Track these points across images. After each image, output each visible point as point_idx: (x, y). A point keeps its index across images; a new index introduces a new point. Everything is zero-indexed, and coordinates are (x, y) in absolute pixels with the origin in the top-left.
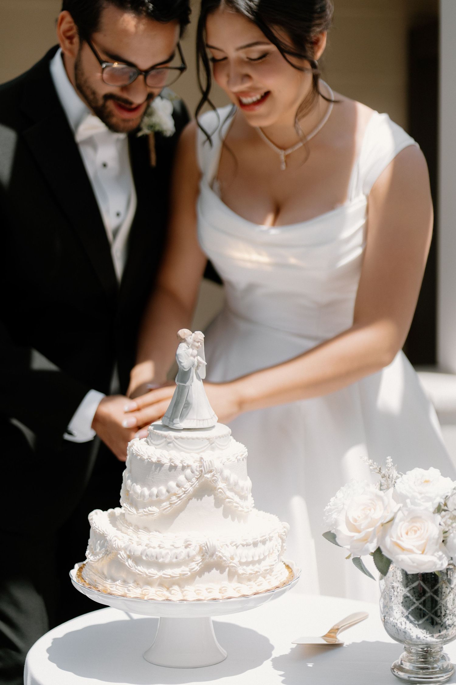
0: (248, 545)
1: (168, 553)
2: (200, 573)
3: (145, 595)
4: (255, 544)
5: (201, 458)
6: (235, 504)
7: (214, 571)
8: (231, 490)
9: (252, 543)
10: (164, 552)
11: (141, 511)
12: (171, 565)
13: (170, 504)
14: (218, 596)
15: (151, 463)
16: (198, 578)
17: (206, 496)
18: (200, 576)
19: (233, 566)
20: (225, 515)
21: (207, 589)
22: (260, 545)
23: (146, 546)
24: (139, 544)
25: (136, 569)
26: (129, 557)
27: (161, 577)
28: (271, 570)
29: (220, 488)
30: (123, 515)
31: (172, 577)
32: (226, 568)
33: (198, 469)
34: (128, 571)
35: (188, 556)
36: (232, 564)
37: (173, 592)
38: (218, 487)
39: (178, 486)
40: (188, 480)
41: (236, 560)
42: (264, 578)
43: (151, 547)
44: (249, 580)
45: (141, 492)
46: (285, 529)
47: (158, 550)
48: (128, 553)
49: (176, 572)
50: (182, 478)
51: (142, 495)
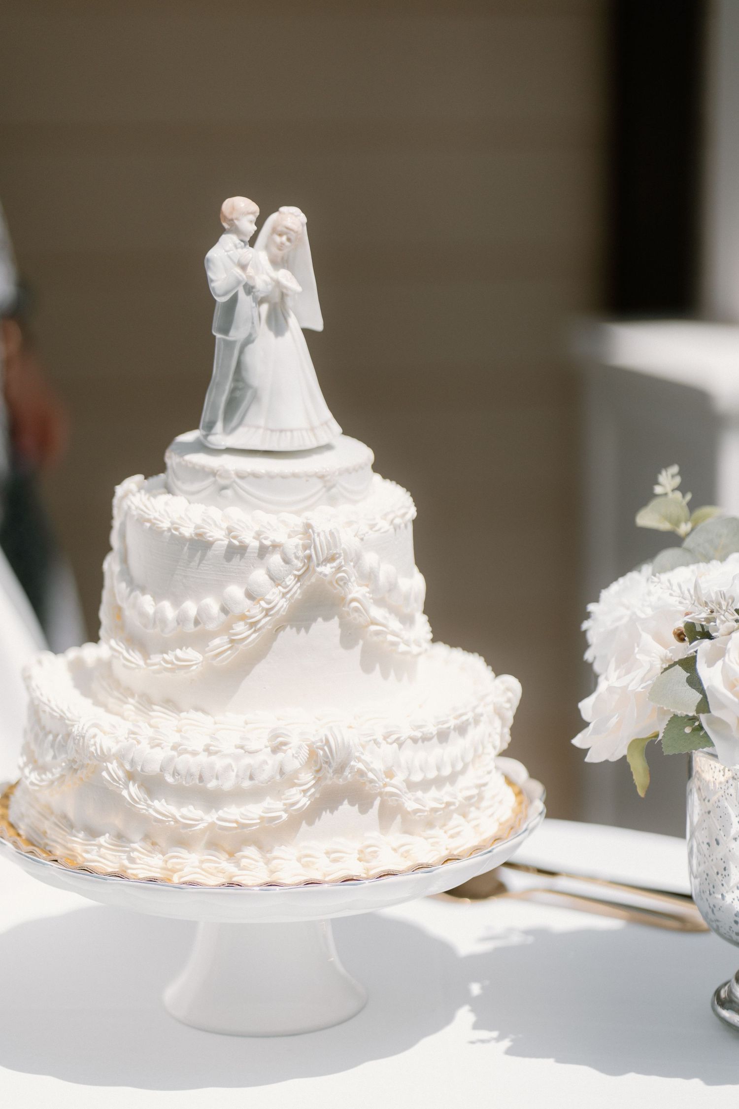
0: (425, 739)
1: (228, 768)
2: (311, 814)
3: (174, 871)
4: (443, 737)
5: (308, 526)
6: (390, 638)
7: (345, 807)
8: (380, 602)
9: (435, 733)
10: (219, 763)
11: (156, 658)
12: (238, 795)
13: (232, 641)
14: (356, 869)
15: (180, 540)
16: (304, 824)
17: (320, 620)
18: (310, 823)
19: (392, 794)
20: (367, 666)
21: (328, 853)
22: (453, 735)
23: (174, 748)
24: (155, 744)
25: (149, 806)
26: (131, 776)
27: (212, 825)
28: (480, 797)
29: (354, 600)
30: (106, 667)
31: (243, 826)
32: (375, 799)
33: (301, 554)
34: (130, 812)
35: (282, 772)
36: (389, 789)
37: (244, 862)
38: (350, 596)
39: (250, 596)
40: (275, 580)
41: (399, 779)
42: (464, 815)
43: (185, 751)
44: (430, 825)
45: (155, 613)
46: (510, 694)
47: (203, 758)
48: (128, 767)
50: (259, 576)
51: (159, 620)
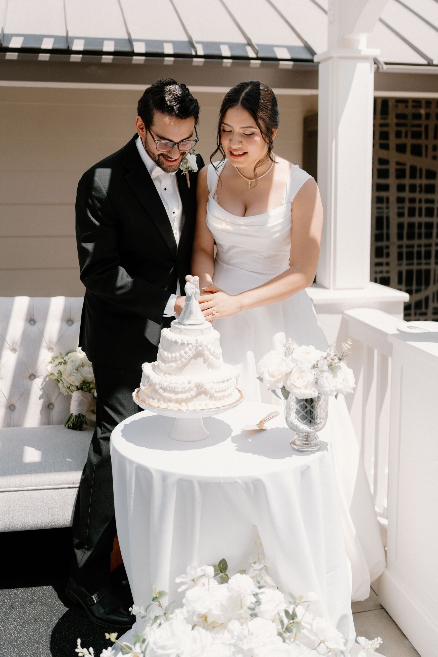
0: (219, 382)
1: (179, 387)
2: (196, 396)
3: (169, 407)
4: (223, 382)
5: (197, 340)
6: (213, 362)
7: (203, 395)
8: (212, 355)
9: (221, 381)
10: (178, 386)
11: (167, 365)
12: (181, 392)
13: (181, 362)
14: (204, 408)
15: (172, 341)
16: (194, 398)
17: (199, 358)
18: (196, 398)
19: (212, 393)
20: (209, 367)
21: (199, 404)
22: (226, 382)
23: (169, 382)
24: (166, 382)
25: (164, 394)
26: (161, 388)
27: (176, 398)
28: (231, 394)
29: (206, 354)
30: (158, 365)
31: (182, 398)
32: (208, 394)
33: (195, 345)
34: (160, 395)
35: (190, 388)
36: (211, 392)
37: (182, 405)
38: (205, 354)
39: (185, 353)
40: (190, 350)
41: (214, 390)
42: (228, 398)
43: (171, 383)
44: (220, 399)
45: (167, 356)
46: (238, 374)
47: (175, 385)
48: (160, 386)
49: (183, 396)
50: (187, 349)
51: (168, 357)
